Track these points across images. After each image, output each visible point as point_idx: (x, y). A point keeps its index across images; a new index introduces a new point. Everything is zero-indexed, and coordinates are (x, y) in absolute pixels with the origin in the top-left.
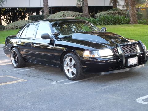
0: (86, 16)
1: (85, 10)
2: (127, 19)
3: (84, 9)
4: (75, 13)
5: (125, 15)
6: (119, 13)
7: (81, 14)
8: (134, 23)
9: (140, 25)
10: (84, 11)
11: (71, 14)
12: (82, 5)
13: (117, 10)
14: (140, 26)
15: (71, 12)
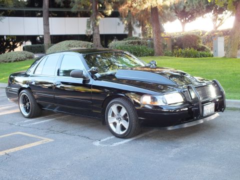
0: (98, 46)
1: (97, 39)
2: (150, 49)
3: (94, 37)
4: (84, 42)
5: (147, 45)
6: (139, 43)
7: (91, 43)
8: (160, 54)
9: (166, 57)
10: (95, 40)
11: (79, 43)
12: (92, 33)
13: (136, 38)
14: (169, 59)
15: (79, 42)
